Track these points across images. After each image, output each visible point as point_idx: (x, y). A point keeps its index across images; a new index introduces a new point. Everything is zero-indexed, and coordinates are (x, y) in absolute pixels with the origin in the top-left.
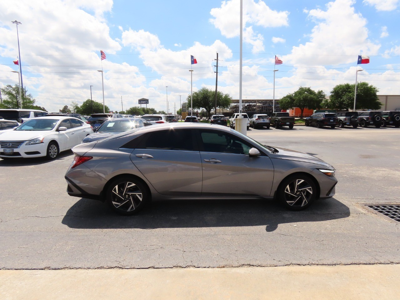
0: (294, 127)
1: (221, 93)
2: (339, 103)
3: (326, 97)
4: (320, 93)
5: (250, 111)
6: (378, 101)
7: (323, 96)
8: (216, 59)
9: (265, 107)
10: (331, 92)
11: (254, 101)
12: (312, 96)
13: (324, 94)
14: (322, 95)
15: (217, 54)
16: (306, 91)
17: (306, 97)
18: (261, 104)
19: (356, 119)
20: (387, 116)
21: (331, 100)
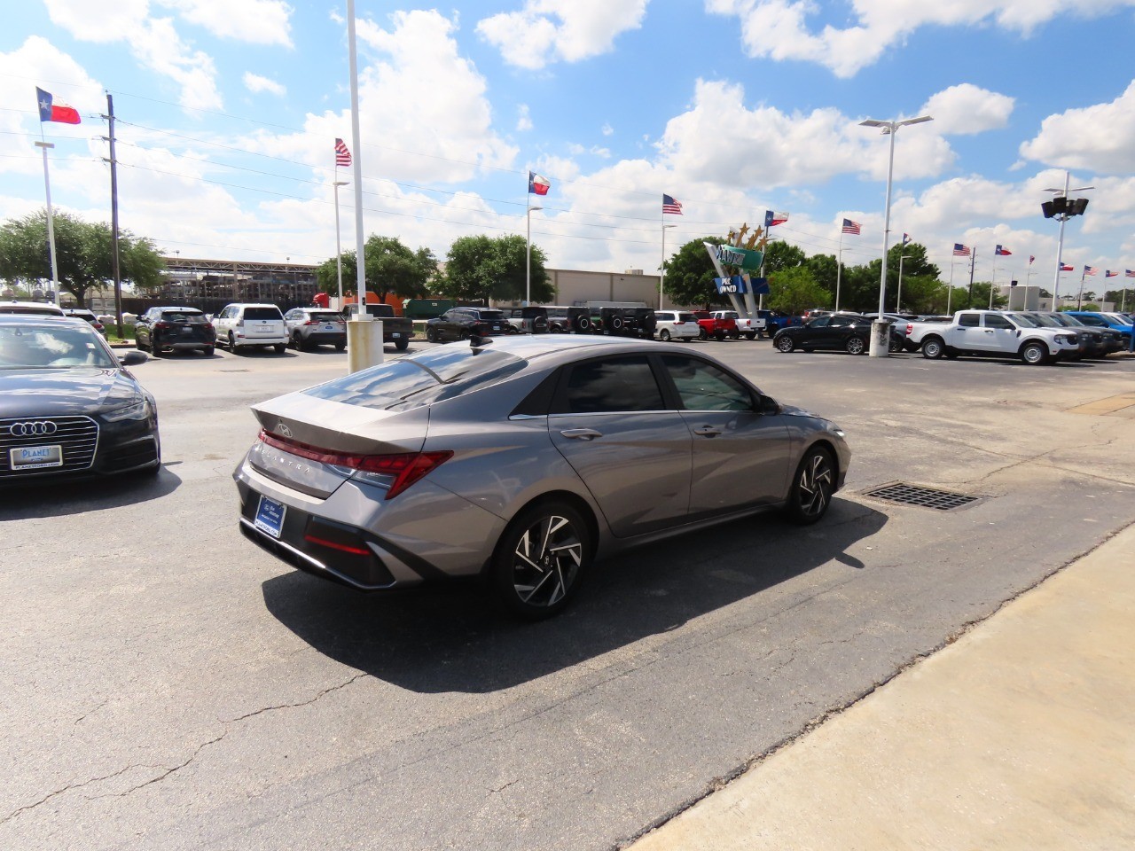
0: (411, 345)
1: (127, 233)
2: (469, 283)
3: (438, 267)
4: (424, 254)
5: (216, 295)
6: (547, 282)
7: (433, 265)
8: (107, 114)
9: (262, 285)
10: (449, 255)
11: (228, 267)
12: (406, 261)
13: (432, 258)
14: (430, 261)
15: (110, 98)
16: (388, 247)
17: (392, 263)
18: (246, 277)
19: (545, 325)
20: (599, 318)
21: (450, 274)
